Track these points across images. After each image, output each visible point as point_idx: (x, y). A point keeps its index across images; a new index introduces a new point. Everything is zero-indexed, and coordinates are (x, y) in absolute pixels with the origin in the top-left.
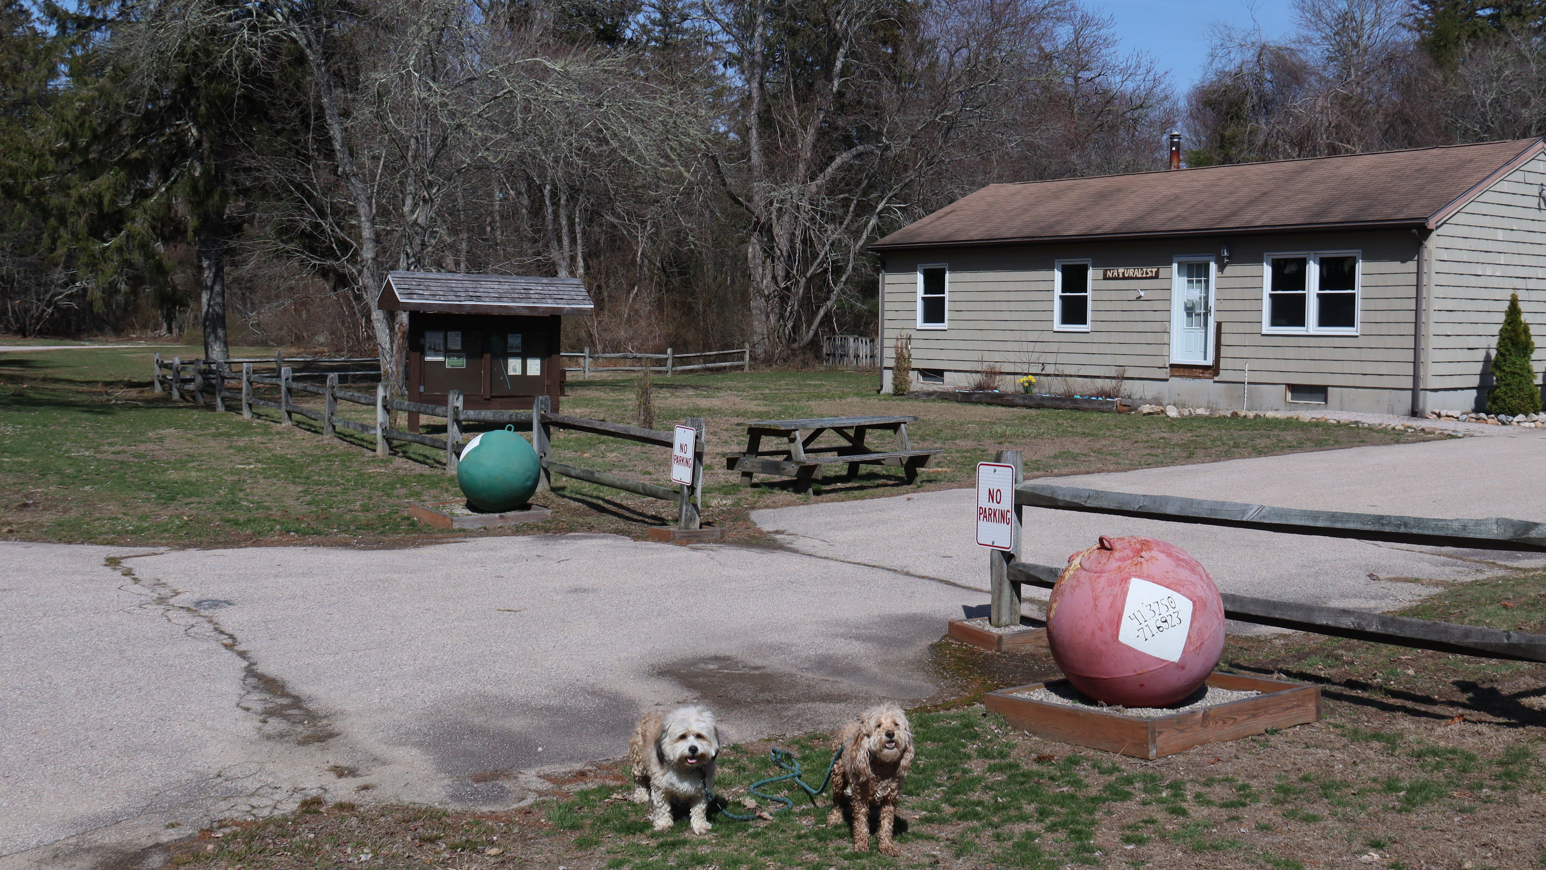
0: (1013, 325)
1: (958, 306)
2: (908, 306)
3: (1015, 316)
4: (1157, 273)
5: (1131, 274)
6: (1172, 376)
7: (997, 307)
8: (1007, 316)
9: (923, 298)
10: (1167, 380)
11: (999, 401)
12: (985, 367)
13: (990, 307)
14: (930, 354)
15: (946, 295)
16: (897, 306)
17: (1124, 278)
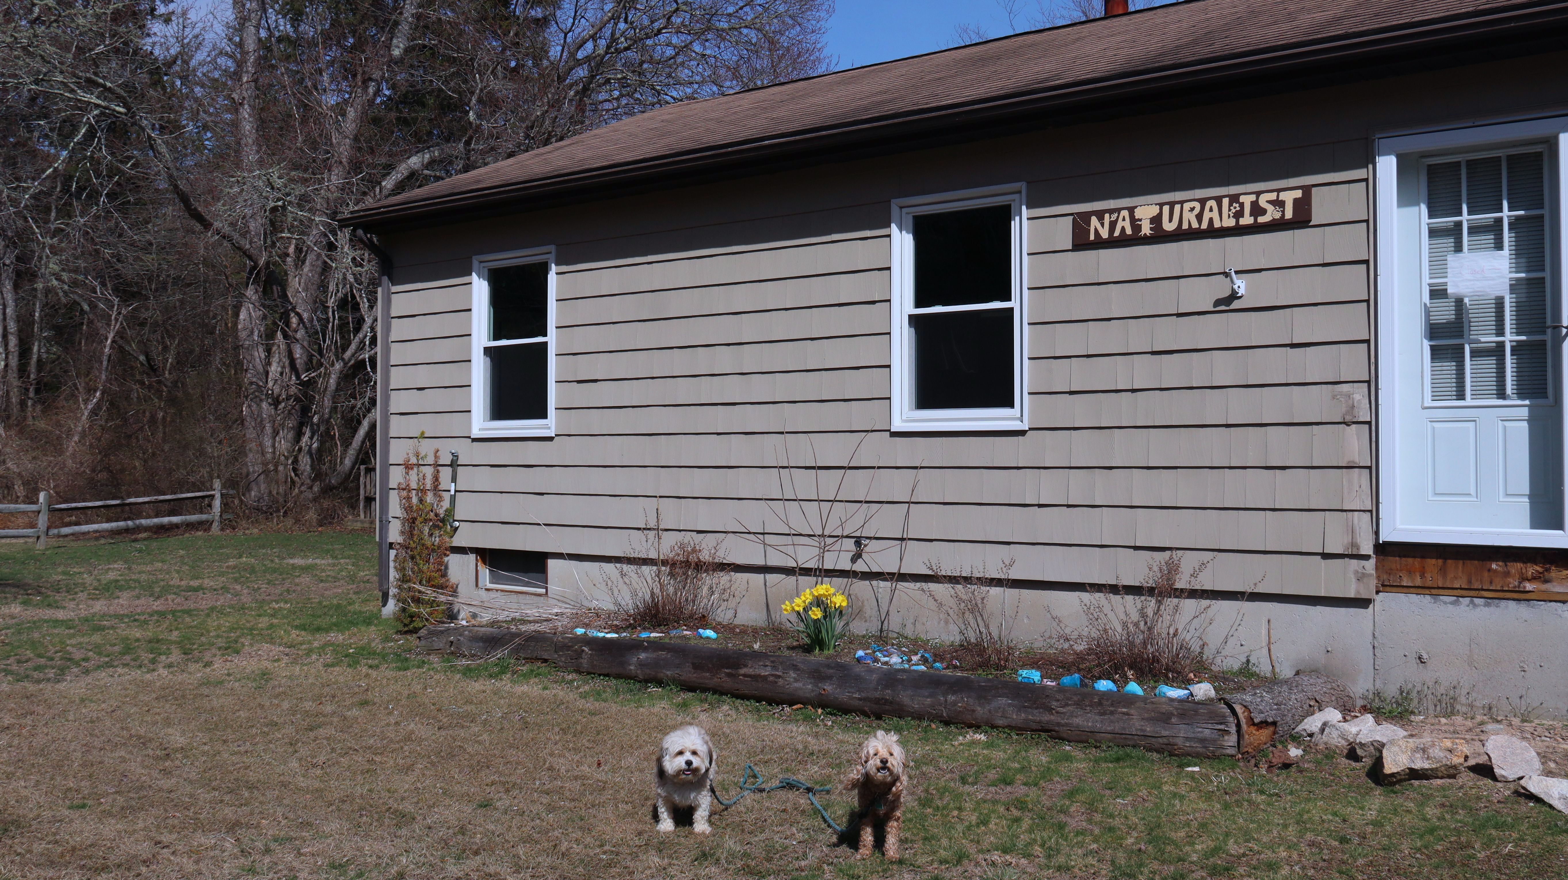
0: (754, 418)
1: (586, 368)
2: (449, 375)
3: (759, 389)
4: (1303, 206)
5: (1190, 219)
6: (1384, 587)
7: (702, 361)
8: (732, 389)
9: (488, 351)
10: (1363, 603)
11: (722, 678)
12: (668, 547)
13: (679, 362)
14: (508, 509)
15: (552, 339)
16: (422, 376)
17: (1160, 237)
